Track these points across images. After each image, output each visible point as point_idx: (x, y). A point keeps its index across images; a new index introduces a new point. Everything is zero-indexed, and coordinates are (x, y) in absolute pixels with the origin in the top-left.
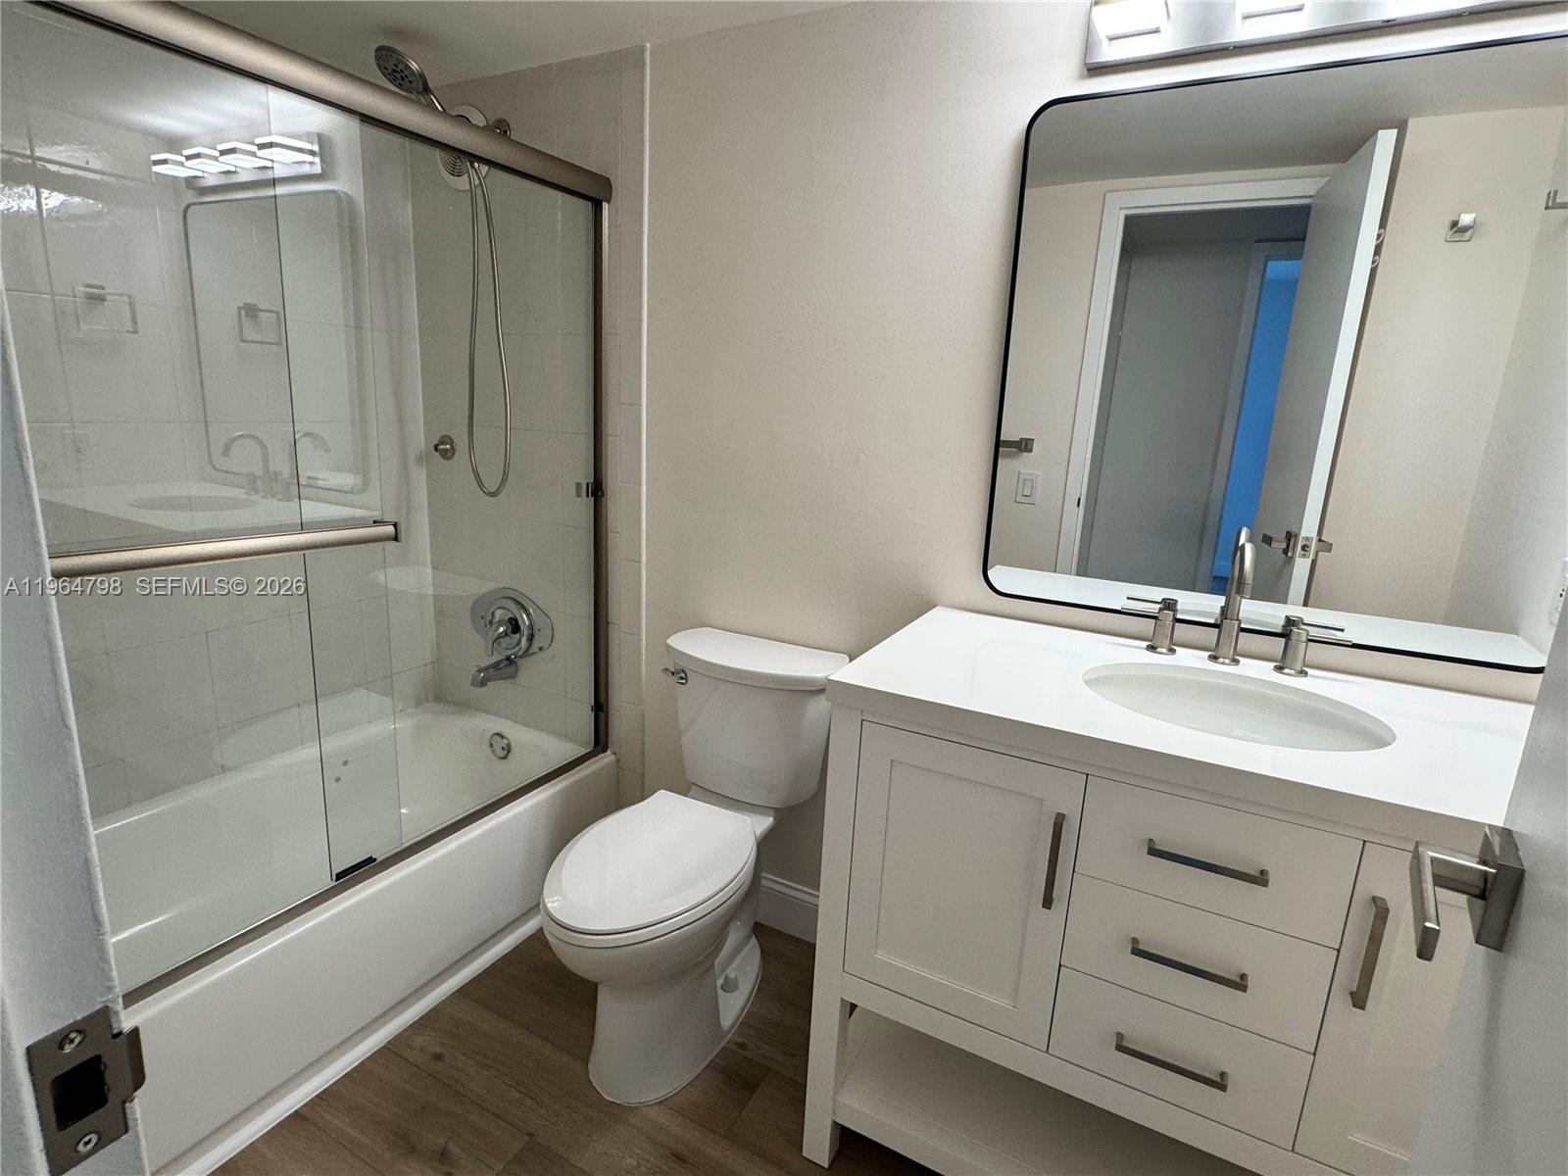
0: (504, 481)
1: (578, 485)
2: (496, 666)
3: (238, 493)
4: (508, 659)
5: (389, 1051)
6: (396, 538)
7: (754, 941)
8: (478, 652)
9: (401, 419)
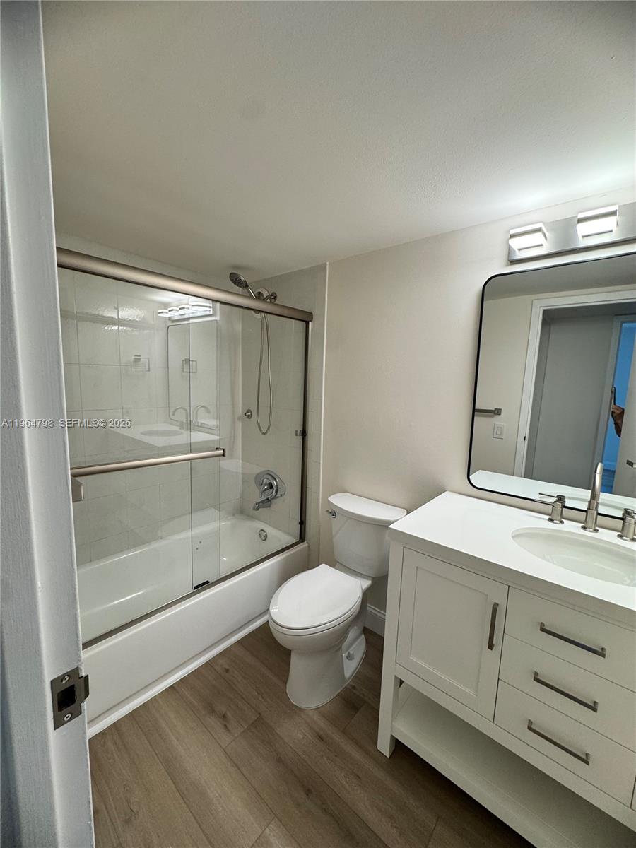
0: (268, 429)
1: (296, 431)
2: (263, 502)
3: (177, 429)
4: (268, 499)
5: (208, 665)
6: (224, 455)
7: (363, 636)
8: (256, 496)
9: (233, 405)
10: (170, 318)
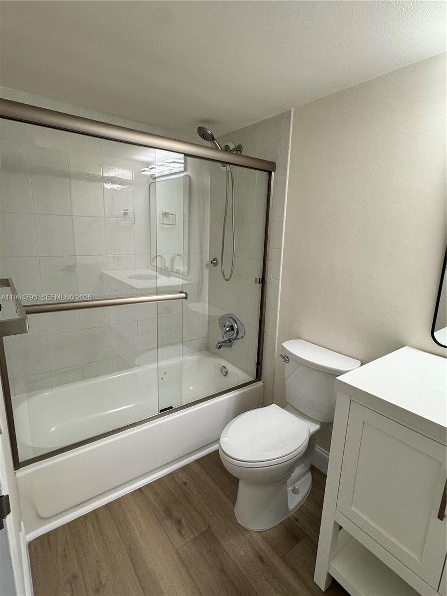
0: (231, 276)
1: (256, 279)
2: (225, 341)
3: (154, 273)
4: (229, 340)
6: (186, 298)
7: (309, 474)
8: (219, 336)
9: (201, 253)
10: (152, 176)
